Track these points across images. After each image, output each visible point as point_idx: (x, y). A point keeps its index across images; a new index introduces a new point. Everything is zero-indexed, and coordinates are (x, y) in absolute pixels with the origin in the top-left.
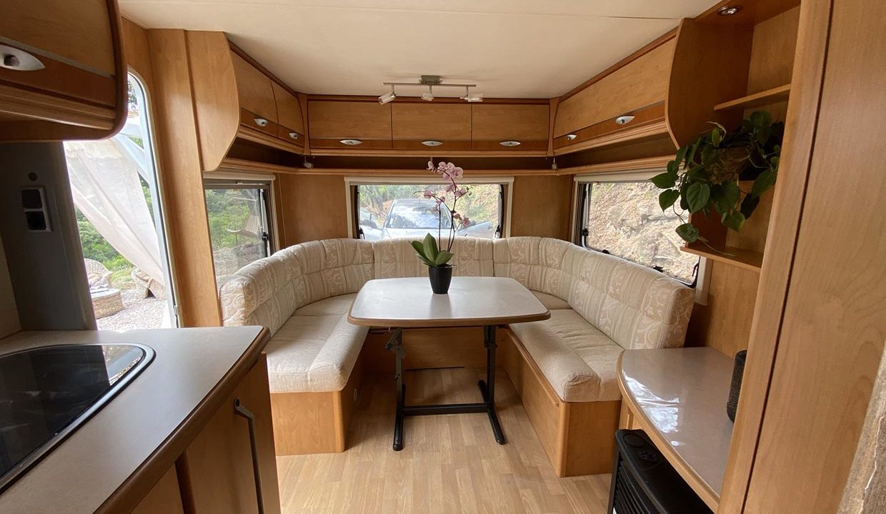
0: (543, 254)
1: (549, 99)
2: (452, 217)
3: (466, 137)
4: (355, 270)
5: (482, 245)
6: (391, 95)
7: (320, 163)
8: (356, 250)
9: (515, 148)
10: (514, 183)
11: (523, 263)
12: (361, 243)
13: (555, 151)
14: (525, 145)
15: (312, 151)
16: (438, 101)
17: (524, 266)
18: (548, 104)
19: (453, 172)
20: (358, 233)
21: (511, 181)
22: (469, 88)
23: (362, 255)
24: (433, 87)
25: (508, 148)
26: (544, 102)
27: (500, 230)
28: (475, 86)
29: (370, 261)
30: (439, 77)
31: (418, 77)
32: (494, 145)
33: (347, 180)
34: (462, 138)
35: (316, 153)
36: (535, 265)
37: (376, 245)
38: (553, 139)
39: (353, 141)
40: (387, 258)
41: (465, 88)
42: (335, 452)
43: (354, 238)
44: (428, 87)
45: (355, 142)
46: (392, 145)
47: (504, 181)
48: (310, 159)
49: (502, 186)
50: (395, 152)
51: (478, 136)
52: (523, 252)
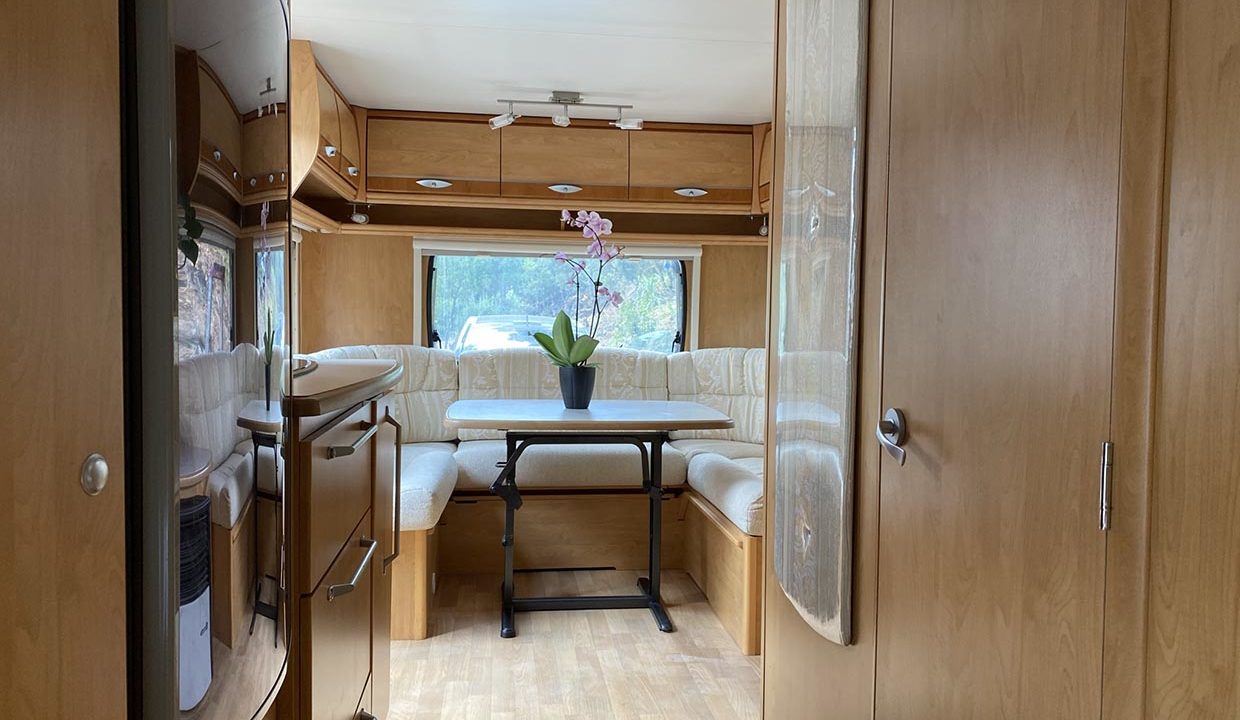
0: (750, 374)
1: (751, 126)
2: (597, 291)
3: (620, 180)
4: (425, 401)
5: (648, 362)
6: (508, 117)
7: (379, 215)
8: (427, 366)
9: (699, 200)
10: (702, 257)
11: (718, 394)
12: (436, 355)
13: (763, 205)
14: (715, 196)
15: (369, 196)
16: (577, 124)
17: (721, 398)
18: (751, 133)
19: (599, 225)
20: (432, 338)
21: (697, 255)
22: (623, 110)
23: (439, 375)
24: (569, 107)
25: (687, 200)
26: (745, 130)
27: (681, 340)
28: (631, 107)
29: (452, 385)
30: (578, 94)
31: (548, 92)
32: (664, 194)
33: (417, 247)
34: (613, 182)
35: (375, 199)
36: (738, 395)
37: (464, 359)
38: (760, 187)
39: (437, 182)
40: (481, 381)
41: (616, 109)
42: (412, 639)
43: (423, 345)
44: (563, 107)
45: (440, 184)
46: (500, 189)
47: (685, 254)
48: (362, 209)
49: (682, 262)
50: (504, 201)
51: (639, 179)
52: (718, 373)
